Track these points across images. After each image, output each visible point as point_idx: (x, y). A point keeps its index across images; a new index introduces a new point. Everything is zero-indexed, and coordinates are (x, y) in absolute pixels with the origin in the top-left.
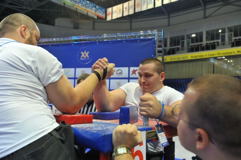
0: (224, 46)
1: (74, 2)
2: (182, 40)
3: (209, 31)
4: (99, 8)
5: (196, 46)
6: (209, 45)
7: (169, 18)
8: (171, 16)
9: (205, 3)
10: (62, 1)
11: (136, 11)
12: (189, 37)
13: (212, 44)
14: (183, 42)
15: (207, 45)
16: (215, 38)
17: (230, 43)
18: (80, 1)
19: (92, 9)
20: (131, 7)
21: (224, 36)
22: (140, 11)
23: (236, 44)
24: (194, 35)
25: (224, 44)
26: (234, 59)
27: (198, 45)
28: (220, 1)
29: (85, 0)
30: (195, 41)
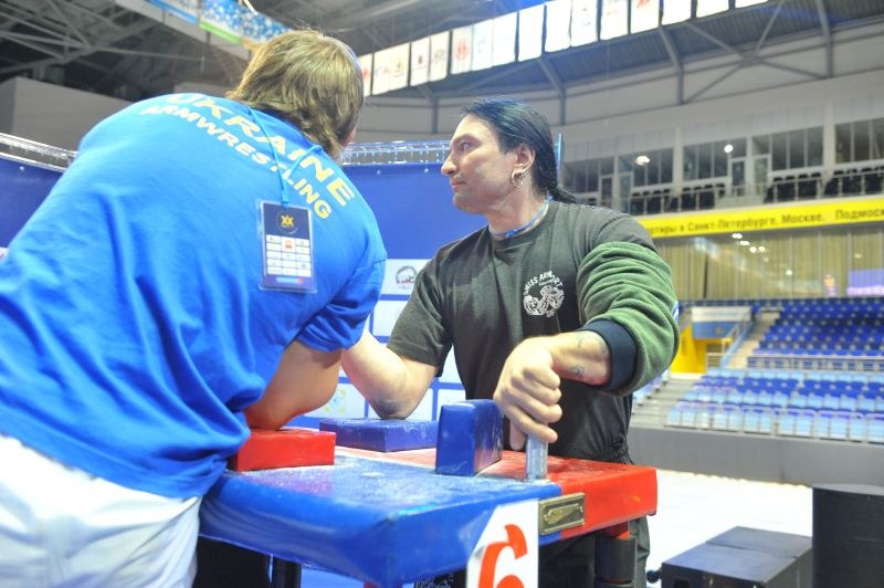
0: (742, 198)
1: (242, 31)
2: (604, 172)
3: (693, 147)
5: (650, 196)
6: (692, 192)
7: (563, 98)
8: (570, 91)
9: (682, 56)
10: (202, 26)
11: (456, 70)
12: (627, 163)
13: (702, 191)
14: (608, 182)
15: (686, 192)
16: (713, 172)
17: (761, 190)
18: (262, 27)
20: (436, 56)
21: (742, 165)
22: (466, 69)
23: (778, 193)
24: (643, 160)
25: (740, 193)
26: (772, 243)
27: (657, 192)
28: (729, 49)
29: (279, 25)
30: (646, 180)
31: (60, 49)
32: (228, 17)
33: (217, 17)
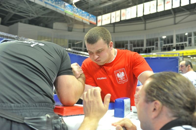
0: (191, 47)
1: (73, 12)
2: (156, 41)
3: (178, 35)
4: (91, 16)
6: (178, 46)
7: (145, 23)
8: (147, 22)
9: (175, 13)
11: (122, 19)
12: (162, 39)
13: (181, 45)
14: (157, 44)
15: (177, 46)
16: (183, 40)
18: (77, 11)
19: (87, 17)
21: (191, 39)
22: (125, 19)
24: (164, 37)
27: (169, 46)
28: (187, 11)
29: (81, 10)
30: (167, 43)
31: (29, 16)
32: (70, 9)
33: (68, 9)
